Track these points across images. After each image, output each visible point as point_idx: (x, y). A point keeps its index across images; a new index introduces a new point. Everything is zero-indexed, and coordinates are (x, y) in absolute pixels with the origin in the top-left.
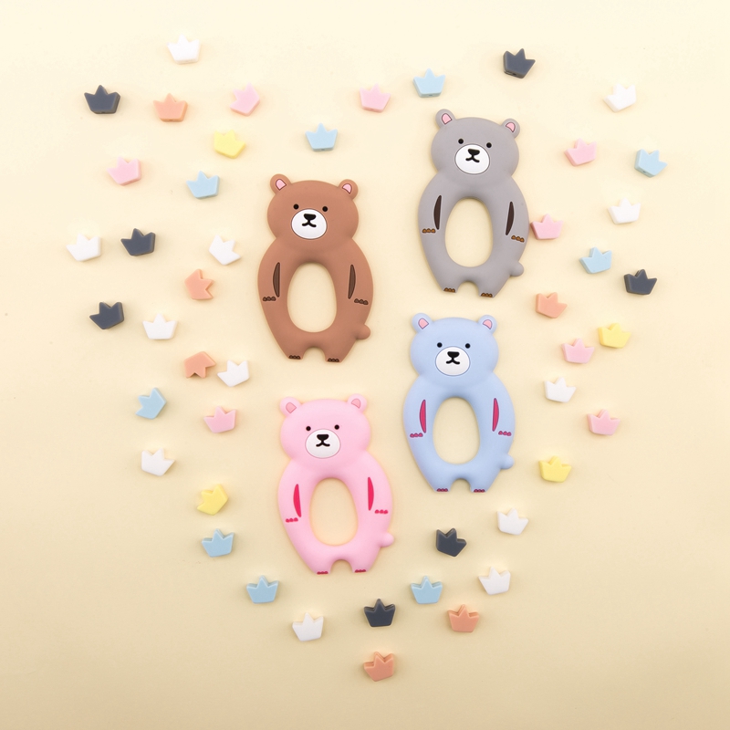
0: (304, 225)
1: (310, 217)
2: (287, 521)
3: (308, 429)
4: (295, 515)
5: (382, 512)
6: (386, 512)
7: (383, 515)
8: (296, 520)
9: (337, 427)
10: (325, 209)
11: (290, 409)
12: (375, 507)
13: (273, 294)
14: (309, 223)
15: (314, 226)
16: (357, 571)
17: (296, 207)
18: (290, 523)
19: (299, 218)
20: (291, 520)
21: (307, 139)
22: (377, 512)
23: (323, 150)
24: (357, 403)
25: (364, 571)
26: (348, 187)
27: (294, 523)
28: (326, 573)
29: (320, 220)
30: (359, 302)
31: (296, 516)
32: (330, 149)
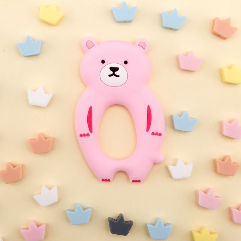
2: (81, 135)
3: (103, 62)
4: (87, 131)
5: (157, 134)
6: (160, 135)
7: (158, 136)
8: (88, 135)
9: (126, 62)
11: (90, 45)
12: (152, 130)
16: (134, 181)
18: (83, 137)
20: (84, 135)
22: (153, 133)
24: (143, 45)
25: (139, 181)
27: (86, 137)
28: (109, 180)
31: (89, 132)
32: (129, 21)
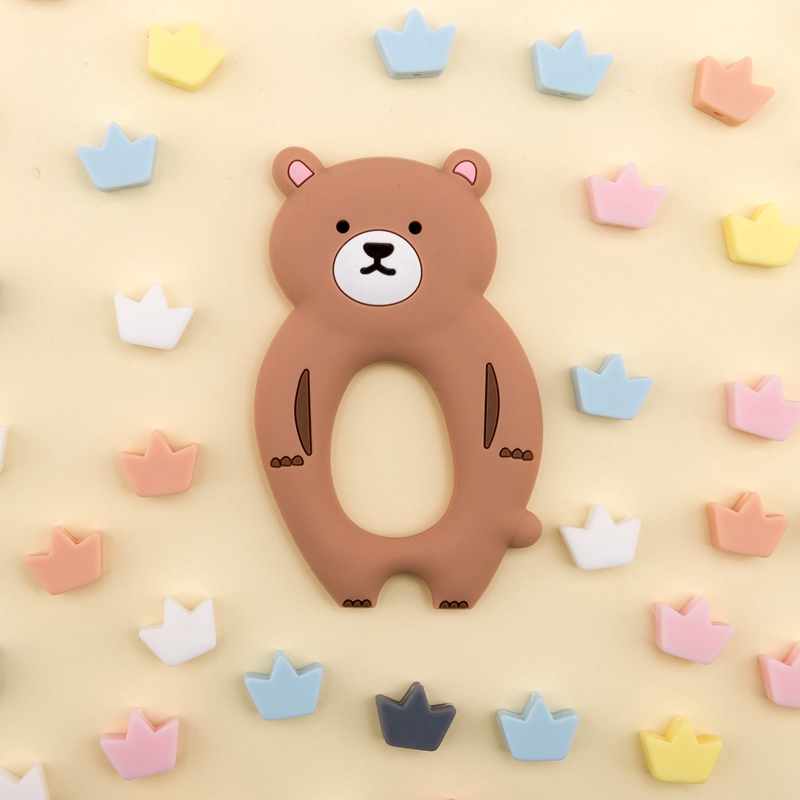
0: (365, 271)
1: (378, 251)
10: (415, 228)
13: (295, 448)
14: (377, 266)
15: (391, 272)
17: (343, 227)
19: (352, 255)
21: (377, 47)
23: (417, 75)
26: (467, 169)
29: (404, 257)
30: (512, 454)
32: (432, 74)
